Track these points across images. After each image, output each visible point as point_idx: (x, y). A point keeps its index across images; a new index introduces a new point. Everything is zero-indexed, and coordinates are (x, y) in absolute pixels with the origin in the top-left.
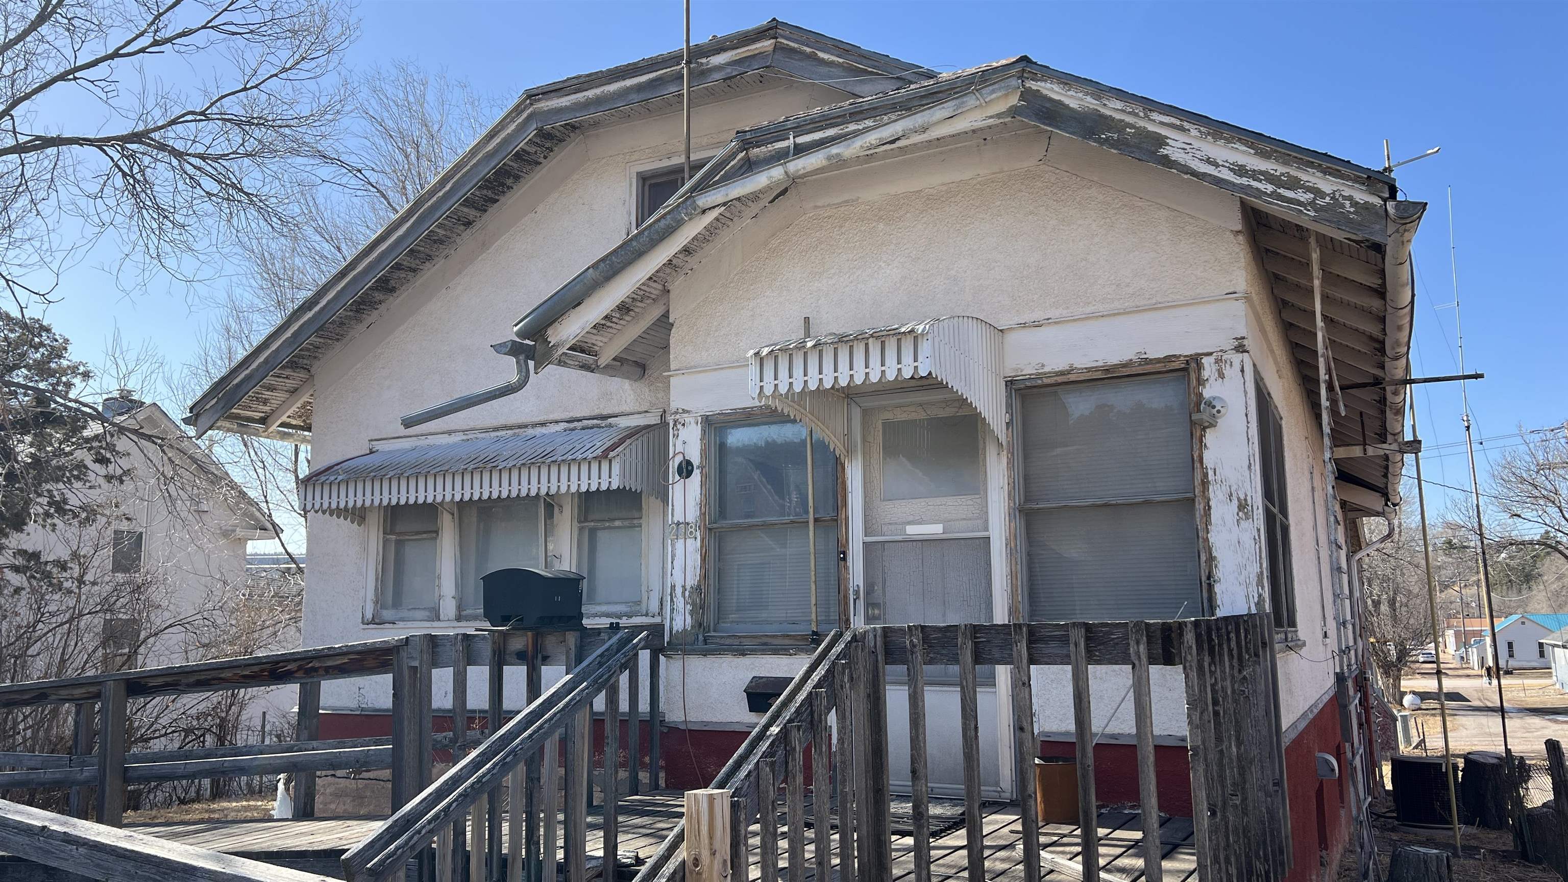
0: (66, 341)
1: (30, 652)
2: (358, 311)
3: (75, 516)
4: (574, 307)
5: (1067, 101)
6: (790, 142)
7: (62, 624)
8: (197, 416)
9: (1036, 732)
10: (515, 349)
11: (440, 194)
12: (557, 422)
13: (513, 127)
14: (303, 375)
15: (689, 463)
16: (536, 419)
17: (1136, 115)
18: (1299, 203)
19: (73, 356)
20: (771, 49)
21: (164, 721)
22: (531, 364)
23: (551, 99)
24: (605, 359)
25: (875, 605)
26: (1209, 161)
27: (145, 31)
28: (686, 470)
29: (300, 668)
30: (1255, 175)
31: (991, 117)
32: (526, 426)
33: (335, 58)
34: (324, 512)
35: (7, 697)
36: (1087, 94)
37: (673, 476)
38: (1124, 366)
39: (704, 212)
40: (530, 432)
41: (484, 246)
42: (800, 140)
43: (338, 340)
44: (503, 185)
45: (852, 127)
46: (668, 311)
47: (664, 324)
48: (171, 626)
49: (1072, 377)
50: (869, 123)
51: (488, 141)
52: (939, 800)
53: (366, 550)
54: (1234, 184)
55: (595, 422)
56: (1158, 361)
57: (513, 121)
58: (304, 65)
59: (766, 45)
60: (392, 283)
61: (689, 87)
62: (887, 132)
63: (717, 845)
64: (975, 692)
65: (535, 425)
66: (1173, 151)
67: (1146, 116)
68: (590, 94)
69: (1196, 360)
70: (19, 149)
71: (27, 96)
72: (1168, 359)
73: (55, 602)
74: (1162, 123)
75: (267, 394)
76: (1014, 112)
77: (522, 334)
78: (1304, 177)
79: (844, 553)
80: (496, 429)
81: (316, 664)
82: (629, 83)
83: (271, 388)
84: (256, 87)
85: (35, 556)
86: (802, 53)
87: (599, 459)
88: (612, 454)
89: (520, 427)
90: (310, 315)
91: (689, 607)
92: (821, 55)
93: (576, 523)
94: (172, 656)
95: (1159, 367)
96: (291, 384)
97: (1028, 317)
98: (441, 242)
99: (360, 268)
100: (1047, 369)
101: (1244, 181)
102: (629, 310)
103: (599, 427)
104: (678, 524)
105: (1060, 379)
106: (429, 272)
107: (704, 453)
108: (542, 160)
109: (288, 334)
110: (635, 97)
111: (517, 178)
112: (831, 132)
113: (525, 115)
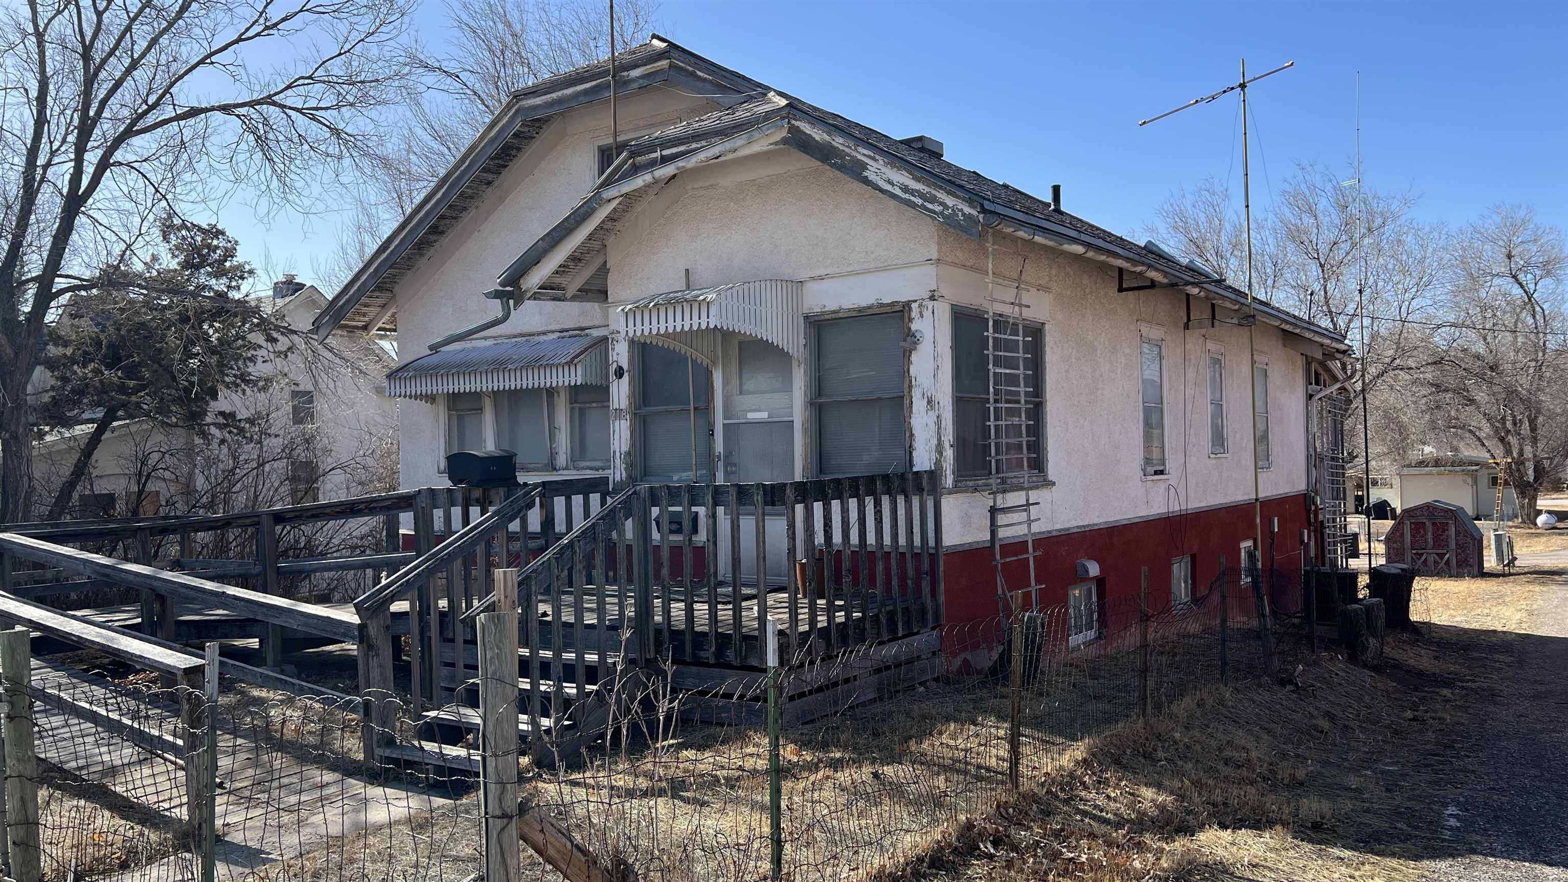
0: (236, 243)
1: (233, 490)
2: (419, 249)
3: (255, 385)
4: (536, 264)
5: (814, 135)
6: (657, 154)
7: (253, 469)
8: (318, 327)
9: (816, 543)
10: (497, 295)
11: (462, 168)
12: (553, 332)
13: (506, 119)
14: (388, 294)
15: (621, 368)
16: (540, 330)
17: (850, 148)
18: (935, 213)
19: (240, 257)
20: (667, 66)
21: (336, 541)
22: (511, 302)
23: (530, 98)
24: (572, 290)
25: (732, 465)
26: (890, 182)
27: (256, 21)
28: (620, 373)
29: (366, 507)
30: (913, 192)
31: (772, 144)
32: (534, 335)
33: (406, 19)
34: (405, 396)
35: (207, 524)
36: (824, 132)
37: (612, 377)
38: (869, 308)
39: (609, 201)
40: (536, 338)
41: (502, 199)
42: (665, 152)
43: (409, 269)
44: (509, 155)
45: (694, 146)
46: (606, 262)
47: (604, 270)
48: (333, 469)
49: (841, 315)
50: (704, 143)
51: (491, 130)
52: (747, 585)
53: (437, 421)
54: (902, 198)
55: (577, 332)
56: (888, 305)
57: (506, 114)
58: (382, 29)
59: (664, 63)
60: (441, 228)
61: (615, 94)
62: (716, 151)
63: (509, 593)
64: (738, 518)
65: (539, 334)
66: (870, 175)
67: (856, 150)
68: (554, 95)
69: (907, 305)
70: (178, 118)
71: (181, 77)
72: (893, 304)
73: (249, 451)
74: (864, 155)
75: (365, 309)
76: (785, 141)
77: (503, 284)
78: (938, 195)
79: (713, 431)
80: (515, 337)
81: (374, 505)
82: (579, 88)
83: (367, 305)
84: (348, 51)
85: (232, 415)
86: (687, 70)
87: (569, 363)
88: (576, 360)
89: (530, 335)
90: (384, 255)
91: (624, 466)
92: (699, 73)
93: (568, 406)
94: (339, 492)
95: (888, 309)
96: (380, 301)
97: (816, 273)
98: (472, 197)
99: (414, 222)
100: (827, 309)
101: (907, 196)
102: (580, 260)
103: (580, 336)
104: (616, 410)
105: (834, 316)
106: (467, 218)
107: (631, 361)
108: (535, 135)
109: (371, 270)
110: (583, 99)
111: (519, 149)
112: (682, 148)
113: (513, 110)
